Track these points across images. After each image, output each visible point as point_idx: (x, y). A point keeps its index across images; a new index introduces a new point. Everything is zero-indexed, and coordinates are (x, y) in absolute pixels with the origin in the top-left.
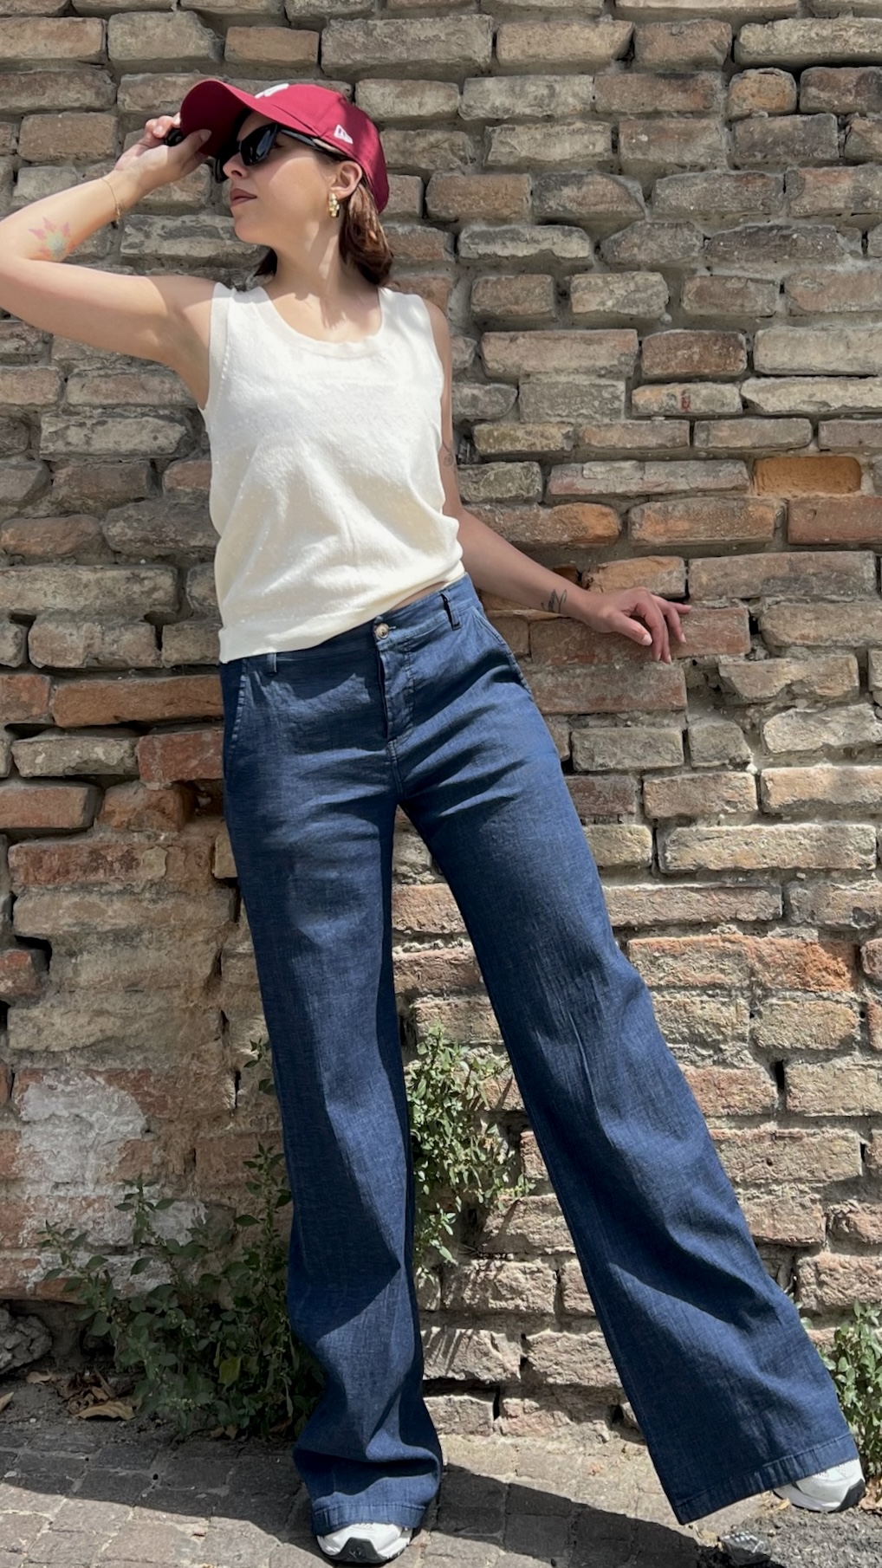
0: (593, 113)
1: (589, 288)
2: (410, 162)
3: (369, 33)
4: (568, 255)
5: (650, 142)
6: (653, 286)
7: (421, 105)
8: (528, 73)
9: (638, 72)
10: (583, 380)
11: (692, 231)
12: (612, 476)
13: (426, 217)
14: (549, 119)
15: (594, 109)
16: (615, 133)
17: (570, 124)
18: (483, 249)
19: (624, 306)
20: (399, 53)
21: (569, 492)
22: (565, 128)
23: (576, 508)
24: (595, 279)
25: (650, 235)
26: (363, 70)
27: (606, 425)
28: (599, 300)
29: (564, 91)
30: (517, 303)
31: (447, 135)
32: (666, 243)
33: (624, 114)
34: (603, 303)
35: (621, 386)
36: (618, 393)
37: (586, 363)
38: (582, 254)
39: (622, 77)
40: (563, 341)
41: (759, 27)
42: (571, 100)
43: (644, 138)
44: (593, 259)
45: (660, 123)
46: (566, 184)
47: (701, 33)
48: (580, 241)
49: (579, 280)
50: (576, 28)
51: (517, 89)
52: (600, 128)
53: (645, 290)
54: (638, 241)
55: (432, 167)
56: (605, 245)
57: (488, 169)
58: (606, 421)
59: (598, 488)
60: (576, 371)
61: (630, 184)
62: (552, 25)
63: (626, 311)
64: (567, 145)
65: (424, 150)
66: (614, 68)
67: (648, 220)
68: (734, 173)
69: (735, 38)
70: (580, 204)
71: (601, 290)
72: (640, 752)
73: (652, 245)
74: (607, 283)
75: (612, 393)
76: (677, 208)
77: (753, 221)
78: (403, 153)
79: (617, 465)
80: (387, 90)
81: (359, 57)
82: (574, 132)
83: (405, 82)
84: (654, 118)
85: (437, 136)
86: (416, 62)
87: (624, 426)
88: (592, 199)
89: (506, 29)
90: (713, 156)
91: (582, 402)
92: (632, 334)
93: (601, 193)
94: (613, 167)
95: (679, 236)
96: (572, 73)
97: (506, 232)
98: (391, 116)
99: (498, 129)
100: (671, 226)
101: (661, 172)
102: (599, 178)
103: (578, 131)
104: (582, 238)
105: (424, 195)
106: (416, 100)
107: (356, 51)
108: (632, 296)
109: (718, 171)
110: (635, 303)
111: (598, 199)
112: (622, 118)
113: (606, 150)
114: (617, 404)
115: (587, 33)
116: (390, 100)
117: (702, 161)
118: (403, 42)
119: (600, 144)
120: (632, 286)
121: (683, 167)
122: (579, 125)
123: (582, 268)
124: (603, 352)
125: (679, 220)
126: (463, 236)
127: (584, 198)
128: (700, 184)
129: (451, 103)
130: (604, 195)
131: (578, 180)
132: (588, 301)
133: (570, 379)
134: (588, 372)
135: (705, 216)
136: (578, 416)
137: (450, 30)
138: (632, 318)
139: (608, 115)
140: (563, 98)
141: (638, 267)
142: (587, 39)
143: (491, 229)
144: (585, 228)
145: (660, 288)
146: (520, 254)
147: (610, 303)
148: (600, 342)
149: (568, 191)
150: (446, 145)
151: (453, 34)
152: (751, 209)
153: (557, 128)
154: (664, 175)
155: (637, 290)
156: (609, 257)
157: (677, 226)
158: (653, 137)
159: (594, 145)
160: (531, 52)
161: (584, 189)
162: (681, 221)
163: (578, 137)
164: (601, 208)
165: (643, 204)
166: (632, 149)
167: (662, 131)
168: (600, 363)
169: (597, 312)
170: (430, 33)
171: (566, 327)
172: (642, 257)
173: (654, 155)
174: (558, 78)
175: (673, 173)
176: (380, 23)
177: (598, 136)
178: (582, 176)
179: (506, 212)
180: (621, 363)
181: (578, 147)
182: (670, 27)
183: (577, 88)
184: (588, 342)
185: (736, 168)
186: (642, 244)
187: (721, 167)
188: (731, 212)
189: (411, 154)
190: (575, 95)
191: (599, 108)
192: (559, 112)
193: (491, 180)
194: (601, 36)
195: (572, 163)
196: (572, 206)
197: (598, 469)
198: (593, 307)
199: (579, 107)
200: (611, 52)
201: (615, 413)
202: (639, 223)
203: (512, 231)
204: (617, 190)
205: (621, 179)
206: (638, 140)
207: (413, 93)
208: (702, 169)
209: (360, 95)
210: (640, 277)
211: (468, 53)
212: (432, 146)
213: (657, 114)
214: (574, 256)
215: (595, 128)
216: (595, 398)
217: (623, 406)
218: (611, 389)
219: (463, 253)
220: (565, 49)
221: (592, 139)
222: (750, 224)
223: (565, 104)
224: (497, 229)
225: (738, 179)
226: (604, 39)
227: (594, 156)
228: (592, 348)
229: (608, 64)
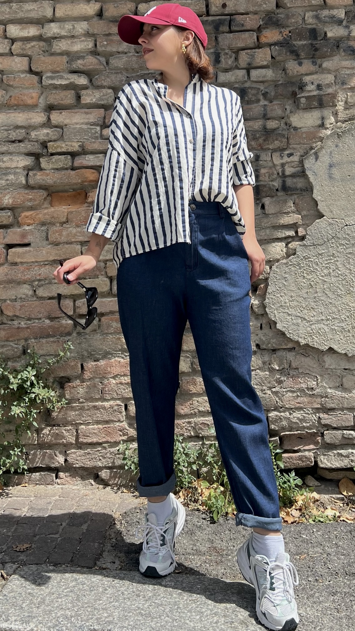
0: (88, 34)
1: (87, 95)
2: (25, 52)
3: (11, 8)
4: (80, 84)
5: (107, 44)
6: (109, 94)
7: (28, 32)
8: (66, 21)
9: (104, 20)
10: (85, 127)
11: (122, 75)
12: (95, 159)
13: (31, 71)
14: (73, 37)
15: (88, 33)
16: (96, 41)
17: (80, 38)
18: (51, 82)
19: (99, 101)
20: (21, 15)
21: (81, 165)
22: (78, 40)
23: (83, 170)
24: (89, 91)
25: (108, 77)
26: (9, 21)
27: (93, 142)
28: (90, 99)
29: (78, 27)
30: (62, 100)
31: (37, 43)
32: (113, 79)
33: (99, 34)
34: (92, 100)
35: (98, 128)
36: (97, 131)
37: (86, 121)
38: (85, 83)
39: (98, 22)
40: (78, 113)
41: (144, 4)
42: (80, 30)
43: (105, 43)
44: (89, 84)
45: (111, 38)
46: (79, 59)
47: (125, 6)
48: (84, 79)
49: (83, 92)
50: (82, 5)
51: (62, 26)
52: (90, 40)
53: (106, 95)
54: (104, 79)
55: (32, 54)
56: (93, 80)
57: (52, 54)
58: (94, 140)
59: (91, 164)
60: (82, 124)
61: (101, 59)
62: (74, 4)
63: (100, 103)
64: (79, 45)
65: (29, 48)
66: (96, 19)
67: (108, 71)
68: (136, 54)
69: (137, 8)
70: (83, 66)
71: (91, 95)
72: (105, 254)
73: (108, 79)
74: (93, 93)
75: (95, 131)
76: (117, 67)
77: (143, 71)
78: (22, 49)
79: (97, 155)
80: (17, 28)
81: (7, 16)
82: (81, 41)
83: (23, 25)
84: (109, 36)
85: (33, 44)
86: (27, 18)
87: (100, 142)
88: (88, 64)
89: (58, 6)
90: (129, 49)
91: (85, 134)
92: (102, 110)
93: (90, 62)
94: (95, 53)
95: (118, 76)
96: (81, 21)
97: (58, 76)
98: (18, 36)
99: (55, 41)
100: (115, 73)
101: (111, 54)
102: (90, 57)
103: (83, 41)
104: (84, 77)
105: (30, 64)
106: (27, 31)
107: (6, 14)
108: (102, 97)
109: (131, 54)
110: (103, 100)
111: (90, 64)
112: (98, 36)
113: (92, 47)
114: (97, 135)
115: (86, 7)
116: (18, 31)
117: (125, 51)
118: (22, 11)
119: (91, 45)
120: (102, 94)
121: (119, 53)
122: (83, 39)
123: (85, 88)
124: (92, 117)
125: (118, 71)
126: (43, 78)
127: (85, 64)
128: (125, 58)
129: (39, 32)
130: (92, 63)
131: (83, 58)
132: (86, 99)
133: (81, 126)
134: (87, 124)
135: (127, 70)
136: (84, 139)
137: (39, 6)
138: (103, 105)
139: (93, 35)
140: (78, 29)
141: (104, 87)
142: (86, 9)
143: (53, 75)
144: (86, 74)
145: (112, 95)
146: (63, 83)
147: (94, 100)
148: (91, 113)
149: (79, 62)
150: (37, 46)
151: (39, 8)
152: (142, 67)
153: (76, 40)
154: (113, 56)
155: (104, 95)
156: (94, 84)
157: (117, 73)
158: (108, 42)
159: (88, 45)
160: (66, 14)
161: (85, 61)
162: (119, 71)
163: (83, 43)
164: (91, 67)
165: (106, 66)
166: (101, 46)
167: (112, 41)
168: (91, 120)
169: (90, 103)
170: (32, 8)
171: (80, 108)
172: (105, 84)
173: (109, 49)
174: (76, 22)
175: (116, 55)
176: (14, 4)
177: (90, 42)
178: (84, 56)
179: (58, 69)
180: (98, 121)
181: (82, 46)
182: (114, 4)
183: (82, 26)
184: (87, 113)
185: (138, 53)
186: (105, 79)
187: (132, 52)
188: (135, 68)
189: (25, 49)
190: (81, 28)
191: (90, 33)
192: (76, 34)
193: (53, 58)
194: (90, 8)
195: (80, 52)
196: (81, 67)
197: (91, 157)
198: (88, 101)
199: (83, 32)
200: (94, 13)
201: (96, 138)
202: (104, 72)
203: (61, 76)
204: (96, 61)
205: (98, 57)
206: (103, 44)
207: (25, 28)
208: (126, 53)
209: (7, 30)
210: (104, 91)
211: (45, 14)
212: (32, 47)
213: (109, 35)
214: (82, 84)
215: (88, 40)
216: (89, 133)
217: (99, 135)
218: (95, 130)
219: (43, 84)
220: (78, 12)
221: (88, 44)
222: (142, 72)
223: (78, 31)
224: (55, 75)
225: (137, 57)
226: (91, 9)
227: (88, 49)
228: (88, 115)
229: (93, 17)
